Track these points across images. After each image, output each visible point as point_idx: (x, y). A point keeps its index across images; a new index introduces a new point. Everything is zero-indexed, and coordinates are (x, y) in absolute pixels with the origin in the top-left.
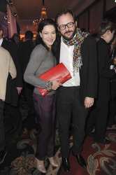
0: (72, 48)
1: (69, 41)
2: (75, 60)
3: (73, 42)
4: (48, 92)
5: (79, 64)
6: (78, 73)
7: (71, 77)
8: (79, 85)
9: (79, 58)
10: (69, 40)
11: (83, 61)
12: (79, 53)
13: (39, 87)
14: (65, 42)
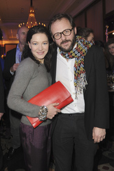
0: (72, 62)
1: (67, 53)
2: (77, 77)
3: (73, 55)
4: (42, 121)
5: (83, 84)
6: (82, 95)
7: (72, 101)
8: (84, 110)
9: (83, 75)
10: (68, 51)
11: (88, 79)
12: (82, 69)
13: (30, 115)
14: (63, 55)
